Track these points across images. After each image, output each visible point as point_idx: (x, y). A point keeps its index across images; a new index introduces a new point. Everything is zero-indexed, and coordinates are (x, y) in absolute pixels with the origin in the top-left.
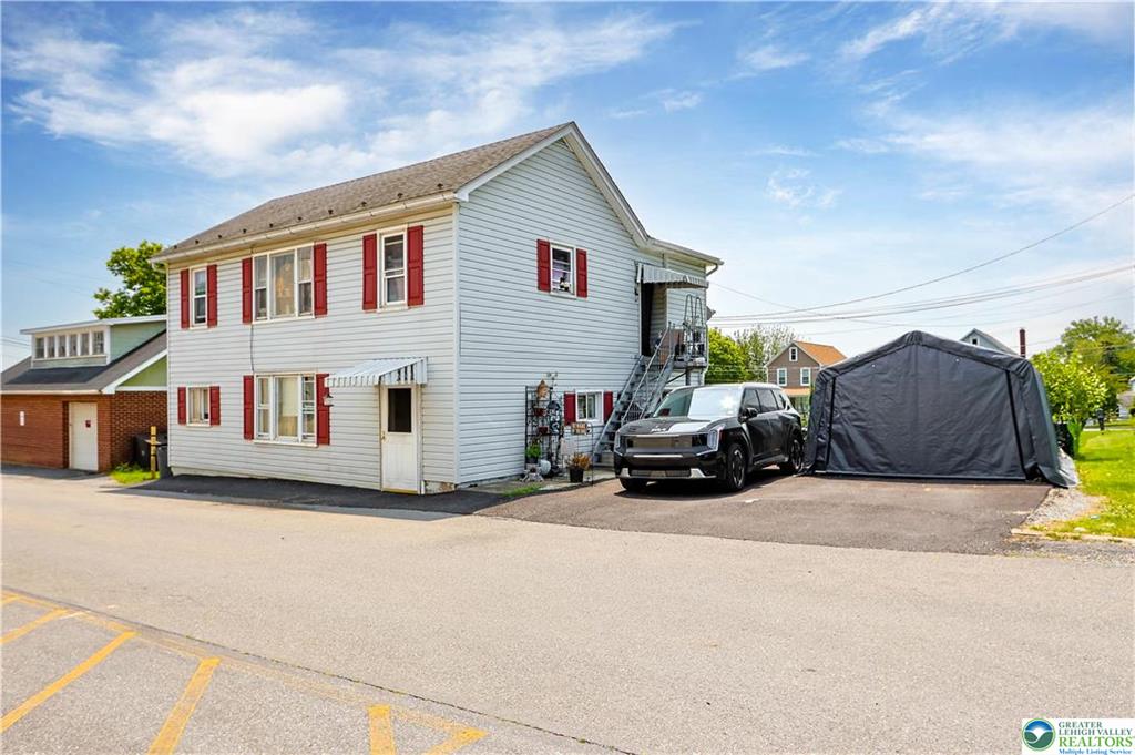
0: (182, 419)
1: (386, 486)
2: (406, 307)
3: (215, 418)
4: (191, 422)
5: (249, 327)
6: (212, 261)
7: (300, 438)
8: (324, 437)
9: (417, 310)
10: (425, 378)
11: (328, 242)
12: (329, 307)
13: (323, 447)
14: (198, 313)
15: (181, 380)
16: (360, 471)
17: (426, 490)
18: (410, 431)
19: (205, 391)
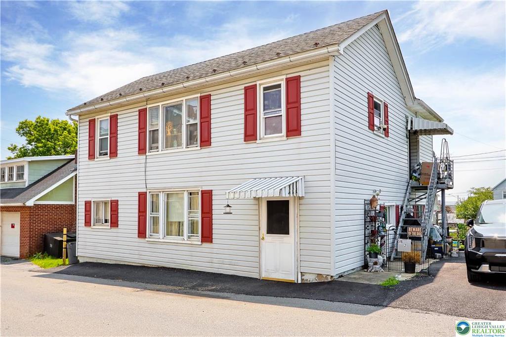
0: (88, 223)
1: (264, 275)
2: (285, 138)
3: (114, 223)
4: (94, 225)
5: (144, 157)
6: (114, 113)
7: (185, 237)
8: (207, 237)
9: (294, 140)
10: (304, 192)
11: (212, 93)
12: (212, 140)
13: (206, 245)
14: (101, 149)
15: (87, 196)
16: (241, 263)
17: (302, 280)
18: (287, 233)
19: (106, 203)
